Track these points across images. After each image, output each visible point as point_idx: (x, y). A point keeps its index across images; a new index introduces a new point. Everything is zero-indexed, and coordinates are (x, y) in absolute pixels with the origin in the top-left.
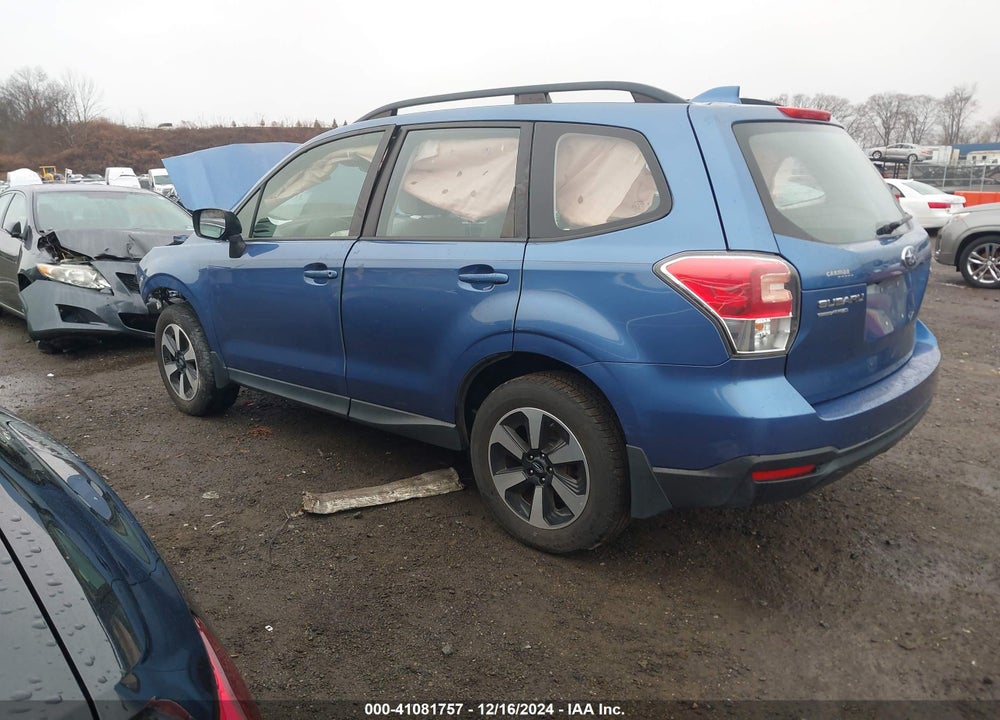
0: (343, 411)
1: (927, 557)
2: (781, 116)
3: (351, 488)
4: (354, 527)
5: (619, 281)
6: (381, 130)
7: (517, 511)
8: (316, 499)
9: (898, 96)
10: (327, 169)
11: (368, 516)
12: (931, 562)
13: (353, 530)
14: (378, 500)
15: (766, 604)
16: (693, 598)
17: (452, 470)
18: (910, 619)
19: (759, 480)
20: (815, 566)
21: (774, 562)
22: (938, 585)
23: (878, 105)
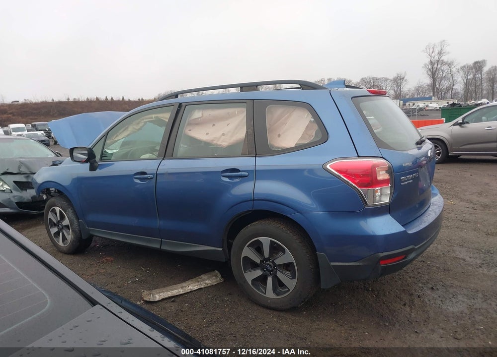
0: (157, 246)
1: (452, 294)
2: (369, 94)
3: (164, 286)
4: (173, 307)
5: (306, 173)
6: (172, 105)
7: (259, 290)
8: (150, 294)
9: (373, 78)
10: (141, 125)
11: (178, 300)
12: (454, 296)
13: (173, 308)
14: (181, 291)
15: (388, 324)
16: (353, 325)
17: (216, 272)
18: (454, 324)
19: (383, 264)
20: (404, 303)
21: (384, 303)
22: (461, 306)
23: (365, 82)
